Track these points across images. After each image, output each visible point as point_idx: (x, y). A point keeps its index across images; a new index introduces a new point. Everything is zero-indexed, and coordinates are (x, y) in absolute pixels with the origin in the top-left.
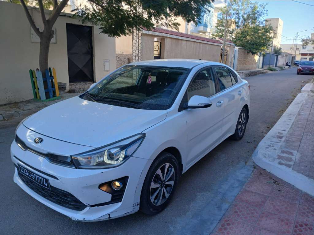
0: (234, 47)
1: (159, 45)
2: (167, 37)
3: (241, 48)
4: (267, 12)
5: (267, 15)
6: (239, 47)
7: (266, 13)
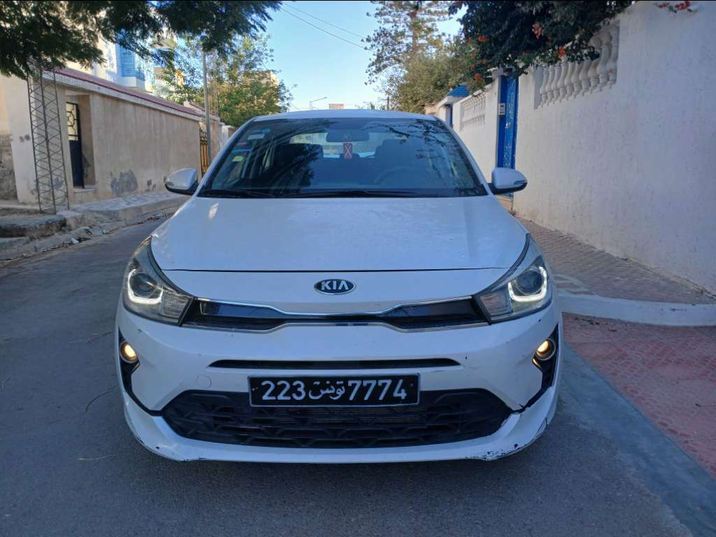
0: (221, 126)
1: (74, 112)
2: (93, 93)
3: (232, 127)
4: (273, 54)
5: (272, 60)
6: (229, 126)
7: (271, 56)
